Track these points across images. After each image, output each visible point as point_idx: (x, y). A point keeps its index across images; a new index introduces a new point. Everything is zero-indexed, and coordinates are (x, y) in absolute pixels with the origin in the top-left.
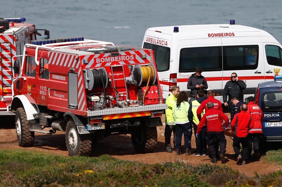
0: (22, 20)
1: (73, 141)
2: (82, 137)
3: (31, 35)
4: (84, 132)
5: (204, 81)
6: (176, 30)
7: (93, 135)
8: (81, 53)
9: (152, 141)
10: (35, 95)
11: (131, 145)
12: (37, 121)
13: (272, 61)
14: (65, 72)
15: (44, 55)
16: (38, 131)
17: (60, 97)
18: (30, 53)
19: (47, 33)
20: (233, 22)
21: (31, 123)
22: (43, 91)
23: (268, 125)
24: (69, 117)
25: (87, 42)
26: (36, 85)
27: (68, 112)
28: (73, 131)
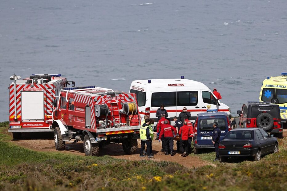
0: (59, 76)
1: (88, 147)
2: (93, 145)
3: (64, 84)
4: (94, 142)
5: (166, 112)
6: (150, 82)
7: (100, 144)
8: (93, 95)
9: (135, 147)
10: (66, 120)
11: (122, 150)
12: (67, 135)
13: (205, 100)
14: (84, 106)
15: (71, 96)
16: (67, 141)
17: (80, 121)
18: (63, 95)
19: (73, 83)
20: (183, 78)
21: (63, 136)
22: (71, 117)
23: (202, 138)
24: (86, 133)
25: (97, 89)
26: (66, 114)
27: (85, 130)
28: (88, 141)
